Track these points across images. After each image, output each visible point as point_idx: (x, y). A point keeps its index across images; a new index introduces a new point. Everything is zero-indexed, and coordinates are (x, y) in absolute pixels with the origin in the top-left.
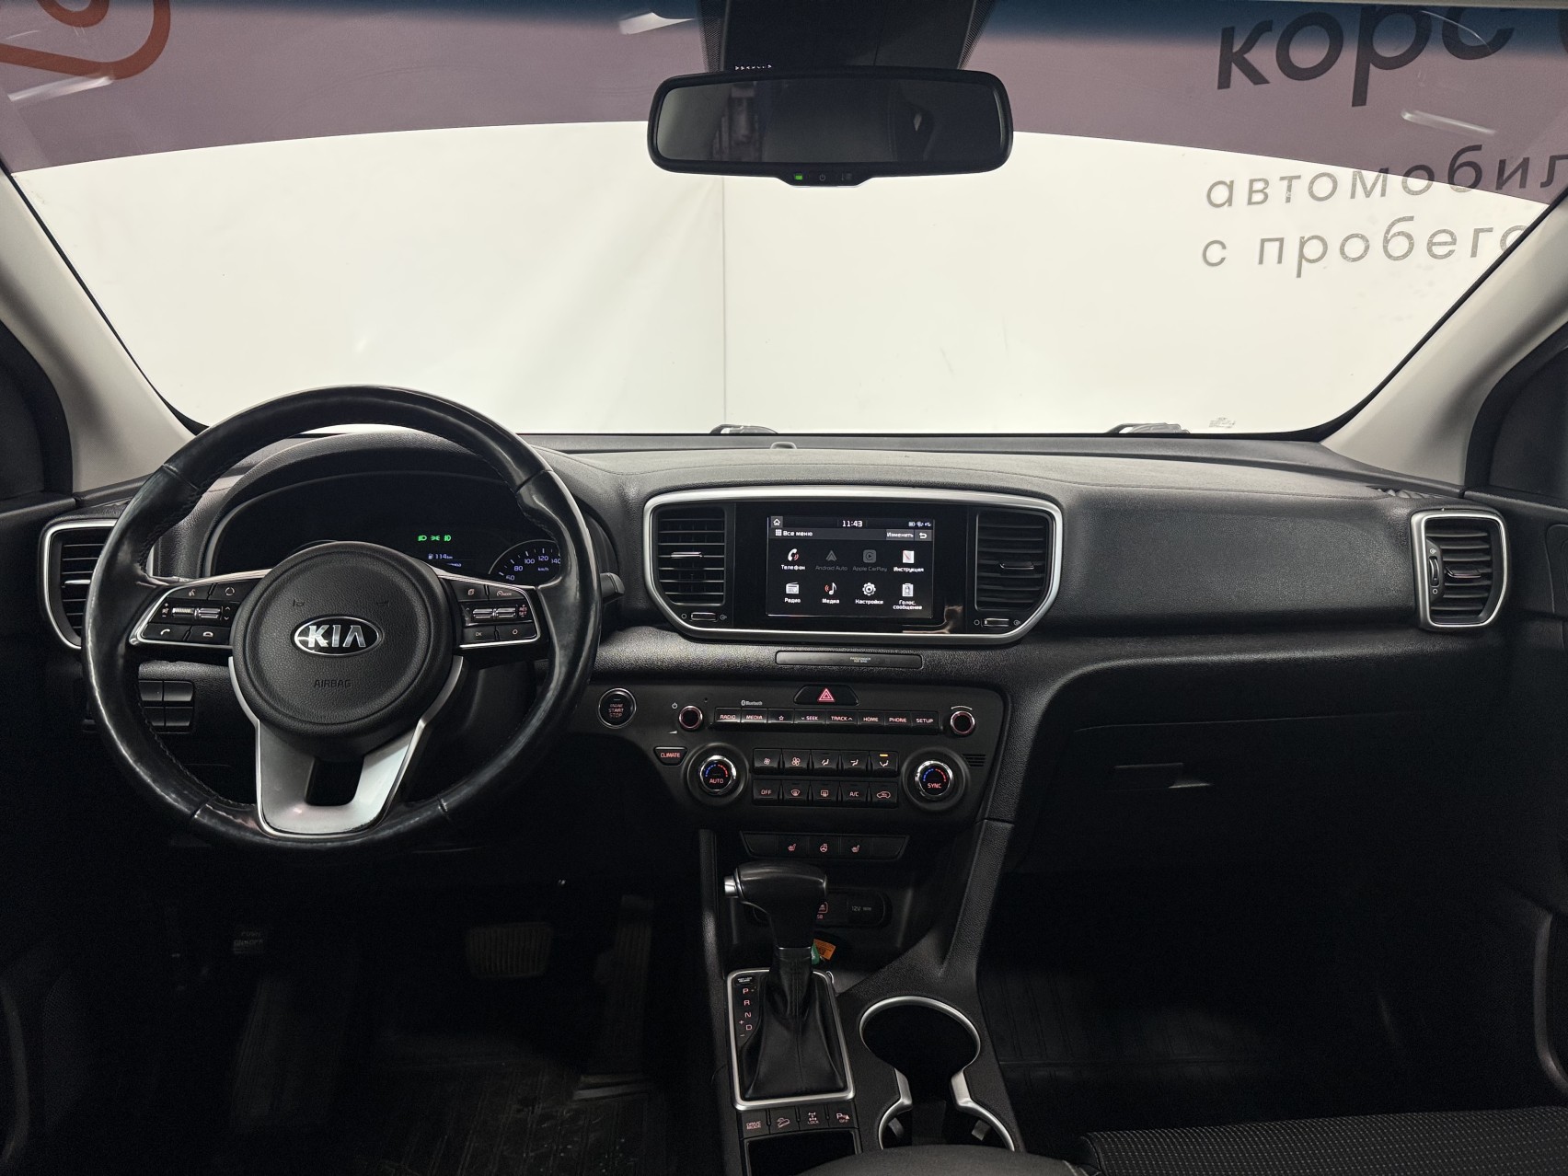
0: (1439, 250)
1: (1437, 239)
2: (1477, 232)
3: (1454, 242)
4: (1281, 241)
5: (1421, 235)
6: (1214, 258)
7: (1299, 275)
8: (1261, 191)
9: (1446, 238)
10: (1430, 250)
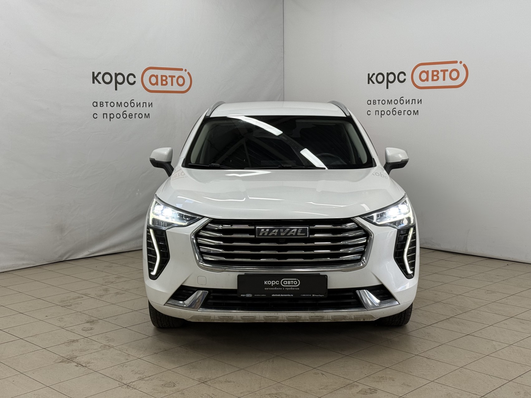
0: (400, 114)
1: (399, 112)
2: (404, 111)
3: (401, 112)
4: (378, 111)
5: (397, 110)
6: (369, 114)
7: (381, 117)
8: (375, 102)
9: (400, 112)
10: (398, 114)
